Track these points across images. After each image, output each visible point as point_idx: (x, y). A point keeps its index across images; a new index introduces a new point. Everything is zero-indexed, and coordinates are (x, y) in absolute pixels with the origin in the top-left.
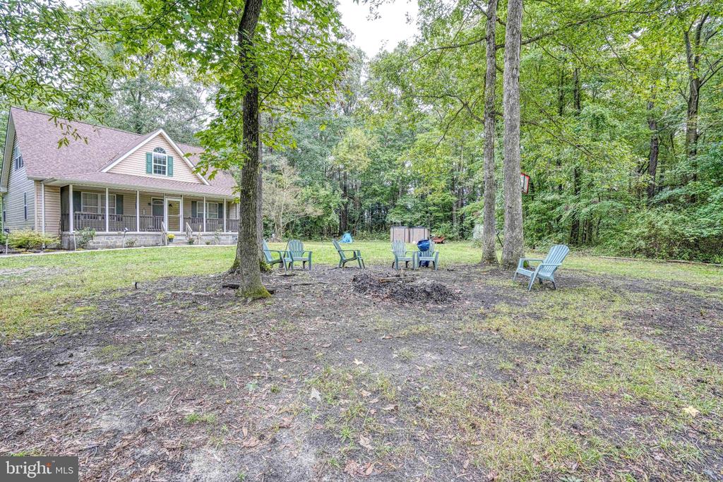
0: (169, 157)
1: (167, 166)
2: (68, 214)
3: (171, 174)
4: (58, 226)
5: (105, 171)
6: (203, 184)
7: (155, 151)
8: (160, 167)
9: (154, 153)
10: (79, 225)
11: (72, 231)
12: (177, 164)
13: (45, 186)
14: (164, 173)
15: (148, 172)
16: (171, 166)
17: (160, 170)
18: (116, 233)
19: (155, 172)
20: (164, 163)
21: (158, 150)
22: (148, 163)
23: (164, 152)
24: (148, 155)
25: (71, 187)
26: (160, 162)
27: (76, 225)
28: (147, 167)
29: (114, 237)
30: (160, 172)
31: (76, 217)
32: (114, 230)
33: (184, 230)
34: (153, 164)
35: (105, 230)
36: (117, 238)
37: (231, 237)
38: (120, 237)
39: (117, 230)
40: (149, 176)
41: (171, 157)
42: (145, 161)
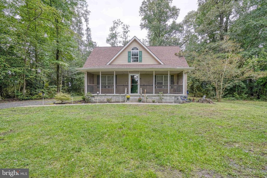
1: (139, 57)
3: (141, 61)
5: (108, 64)
6: (160, 64)
7: (132, 49)
8: (135, 58)
9: (132, 51)
12: (144, 55)
14: (137, 61)
15: (129, 62)
16: (141, 56)
18: (104, 94)
19: (133, 61)
20: (137, 55)
21: (134, 49)
22: (129, 57)
23: (137, 49)
24: (129, 52)
26: (135, 55)
28: (128, 59)
29: (103, 97)
30: (135, 61)
33: (140, 93)
34: (131, 57)
37: (173, 97)
38: (106, 97)
40: (129, 64)
41: (141, 52)
42: (127, 56)
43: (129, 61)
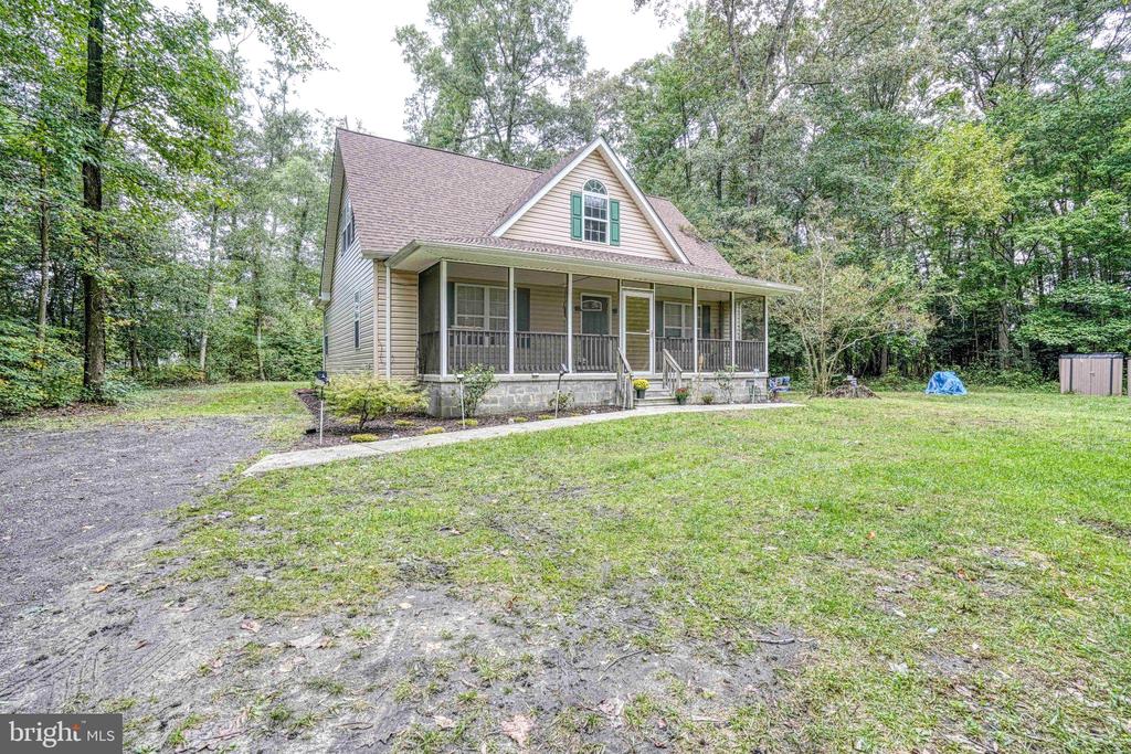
0: (612, 202)
1: (608, 221)
2: (438, 333)
3: (616, 241)
4: (414, 361)
5: (498, 233)
6: (676, 261)
7: (587, 188)
8: (595, 225)
9: (584, 193)
10: (458, 358)
11: (444, 375)
12: (627, 217)
13: (392, 271)
15: (576, 237)
16: (616, 221)
17: (596, 232)
18: (528, 376)
19: (587, 237)
20: (603, 215)
21: (594, 186)
22: (575, 216)
23: (603, 191)
24: (575, 197)
25: (444, 266)
26: (596, 213)
27: (452, 358)
28: (573, 224)
29: (524, 387)
30: (595, 238)
31: (452, 337)
32: (525, 371)
33: (658, 368)
34: (584, 217)
35: (507, 370)
36: (529, 389)
37: (742, 383)
38: (537, 386)
39: (530, 371)
40: (577, 245)
41: (615, 203)
42: (569, 211)
43: (577, 234)
